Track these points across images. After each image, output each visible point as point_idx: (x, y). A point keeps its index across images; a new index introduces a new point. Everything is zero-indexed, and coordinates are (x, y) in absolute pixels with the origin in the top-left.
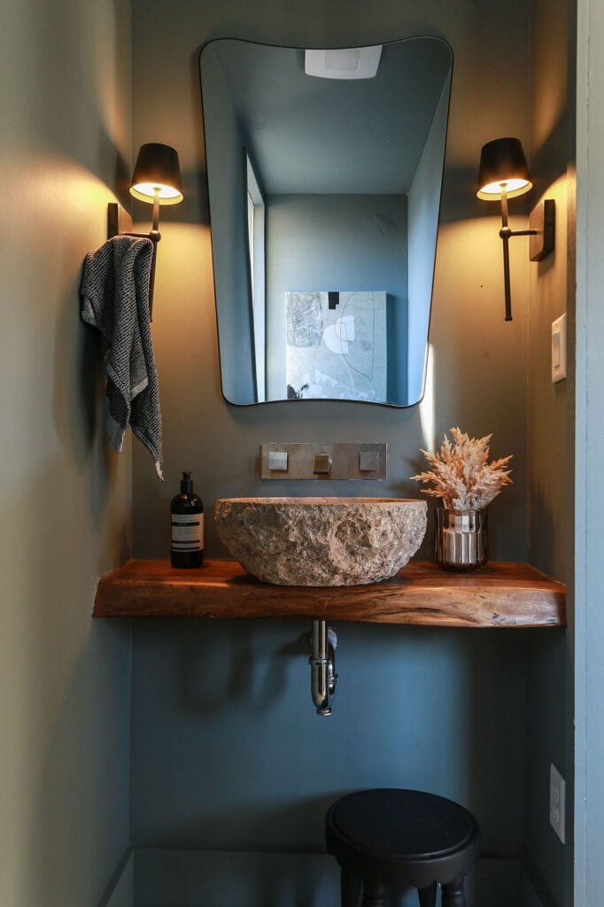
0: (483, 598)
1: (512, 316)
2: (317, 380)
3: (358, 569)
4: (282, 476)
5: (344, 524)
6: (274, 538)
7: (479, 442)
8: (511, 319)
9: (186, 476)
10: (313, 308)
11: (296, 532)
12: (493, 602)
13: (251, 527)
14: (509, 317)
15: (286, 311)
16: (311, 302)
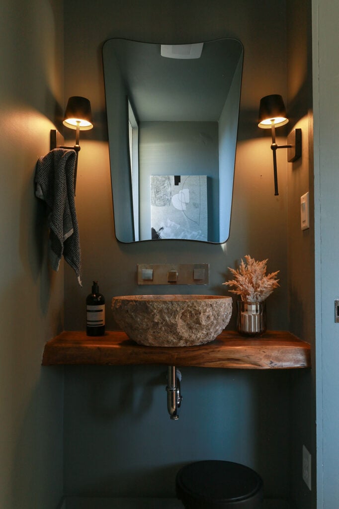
0: (264, 352)
1: (279, 193)
2: (169, 225)
3: (194, 337)
4: (150, 283)
5: (185, 312)
6: (146, 320)
7: (261, 263)
8: (278, 194)
9: (95, 283)
10: (166, 185)
11: (158, 317)
12: (270, 354)
13: (132, 314)
14: (277, 194)
15: (151, 186)
16: (165, 181)
